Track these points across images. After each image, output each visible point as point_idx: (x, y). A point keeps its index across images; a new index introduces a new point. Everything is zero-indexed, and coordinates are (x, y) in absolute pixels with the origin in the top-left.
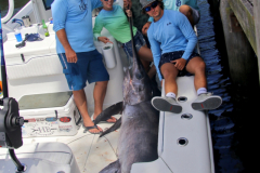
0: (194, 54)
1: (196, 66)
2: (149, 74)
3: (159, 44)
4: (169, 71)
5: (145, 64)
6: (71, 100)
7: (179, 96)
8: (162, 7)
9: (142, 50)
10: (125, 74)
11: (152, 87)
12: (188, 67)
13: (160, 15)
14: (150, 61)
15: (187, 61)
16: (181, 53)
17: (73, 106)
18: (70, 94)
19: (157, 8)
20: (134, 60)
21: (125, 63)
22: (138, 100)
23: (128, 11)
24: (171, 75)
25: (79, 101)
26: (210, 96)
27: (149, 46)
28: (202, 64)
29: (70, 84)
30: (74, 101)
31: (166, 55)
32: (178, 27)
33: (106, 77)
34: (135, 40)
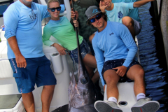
0: (134, 62)
1: (135, 73)
2: (93, 79)
3: (102, 52)
4: (110, 77)
5: (89, 70)
6: (20, 102)
7: (120, 100)
8: (106, 19)
9: (87, 57)
10: (71, 79)
11: (95, 91)
12: (128, 74)
13: (104, 26)
14: (94, 67)
15: (128, 68)
16: (123, 61)
17: (22, 108)
18: (19, 97)
19: (101, 20)
20: (79, 66)
21: (72, 69)
22: (82, 103)
23: (75, 22)
24: (113, 81)
25: (28, 103)
26: (148, 101)
27: (93, 54)
28: (141, 71)
29: (19, 87)
30: (23, 103)
31: (109, 62)
32: (119, 37)
33: (53, 82)
34: (80, 48)
